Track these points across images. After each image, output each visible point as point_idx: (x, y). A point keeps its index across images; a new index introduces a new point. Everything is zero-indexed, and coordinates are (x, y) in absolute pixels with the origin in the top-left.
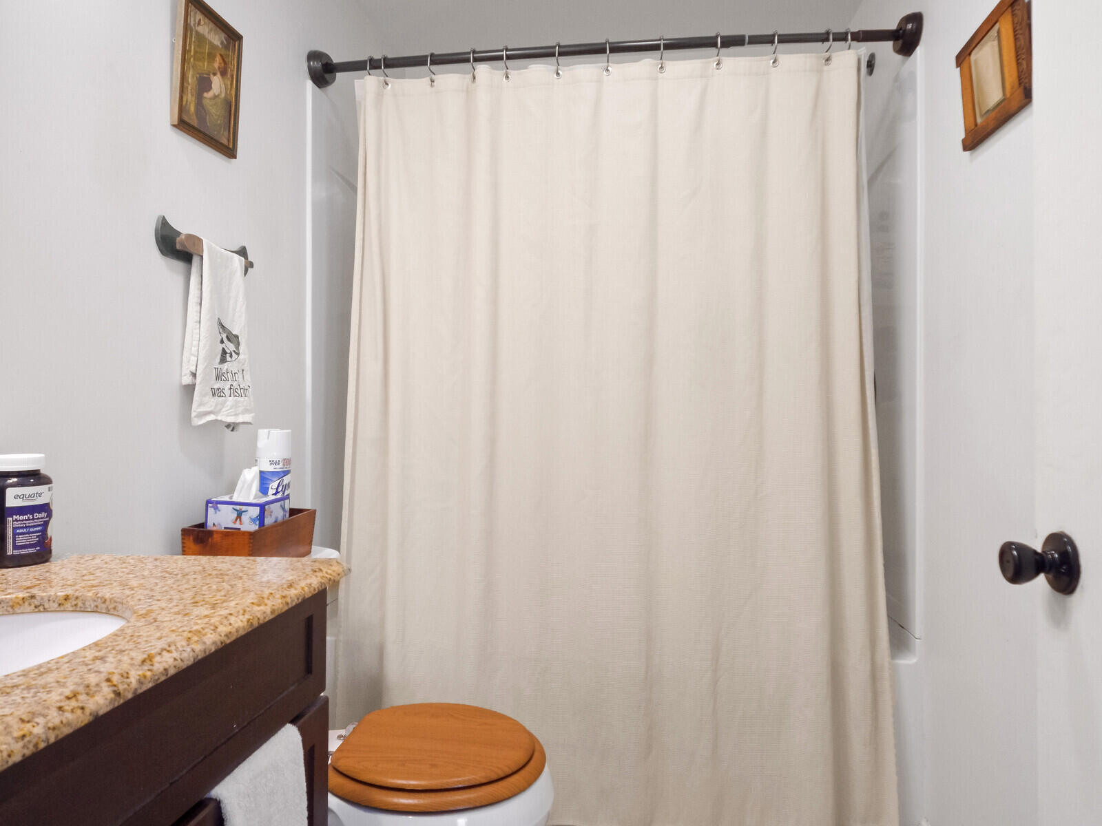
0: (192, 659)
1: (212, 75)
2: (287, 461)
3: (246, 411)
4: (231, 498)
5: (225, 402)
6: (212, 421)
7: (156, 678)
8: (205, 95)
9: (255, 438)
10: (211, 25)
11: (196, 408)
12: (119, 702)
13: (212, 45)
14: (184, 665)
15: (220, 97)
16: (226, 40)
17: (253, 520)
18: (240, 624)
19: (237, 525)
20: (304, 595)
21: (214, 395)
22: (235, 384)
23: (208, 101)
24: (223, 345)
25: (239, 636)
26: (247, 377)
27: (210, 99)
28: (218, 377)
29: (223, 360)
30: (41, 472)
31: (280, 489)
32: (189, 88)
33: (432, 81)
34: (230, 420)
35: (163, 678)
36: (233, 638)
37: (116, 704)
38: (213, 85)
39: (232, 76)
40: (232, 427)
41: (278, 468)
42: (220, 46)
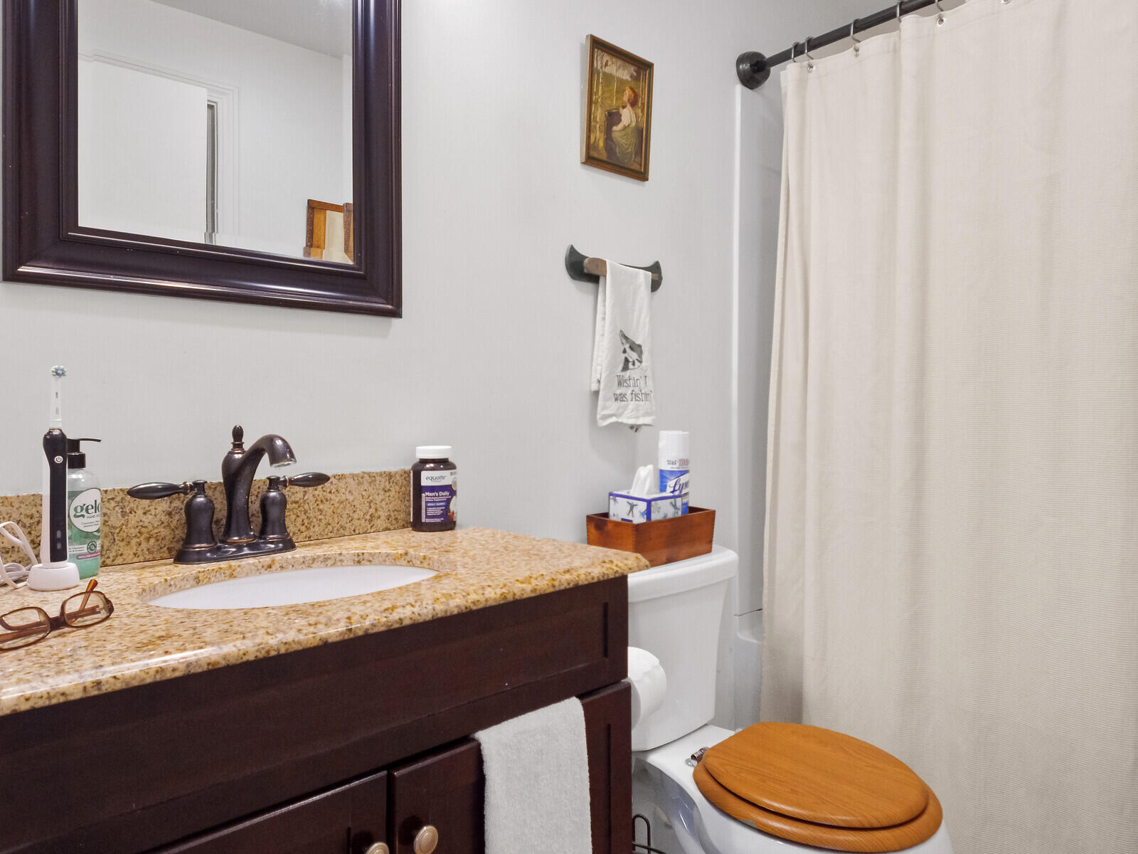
0: (430, 616)
1: (621, 109)
2: (684, 462)
3: (647, 414)
4: (628, 493)
5: (627, 406)
6: (614, 423)
7: (390, 624)
8: (615, 128)
9: (656, 440)
10: (620, 62)
11: (601, 412)
12: (349, 636)
13: (621, 82)
14: (421, 619)
15: (631, 126)
16: (635, 71)
17: (642, 514)
18: (493, 595)
19: (630, 518)
20: (578, 581)
21: (616, 399)
22: (637, 390)
23: (617, 133)
24: (626, 355)
25: (487, 606)
26: (650, 383)
27: (620, 131)
28: (620, 384)
29: (625, 368)
30: (450, 460)
31: (677, 488)
32: (598, 126)
33: (857, 50)
34: (632, 422)
35: (397, 626)
36: (481, 606)
37: (346, 637)
38: (622, 118)
39: (643, 104)
40: (636, 428)
41: (675, 468)
42: (630, 79)
